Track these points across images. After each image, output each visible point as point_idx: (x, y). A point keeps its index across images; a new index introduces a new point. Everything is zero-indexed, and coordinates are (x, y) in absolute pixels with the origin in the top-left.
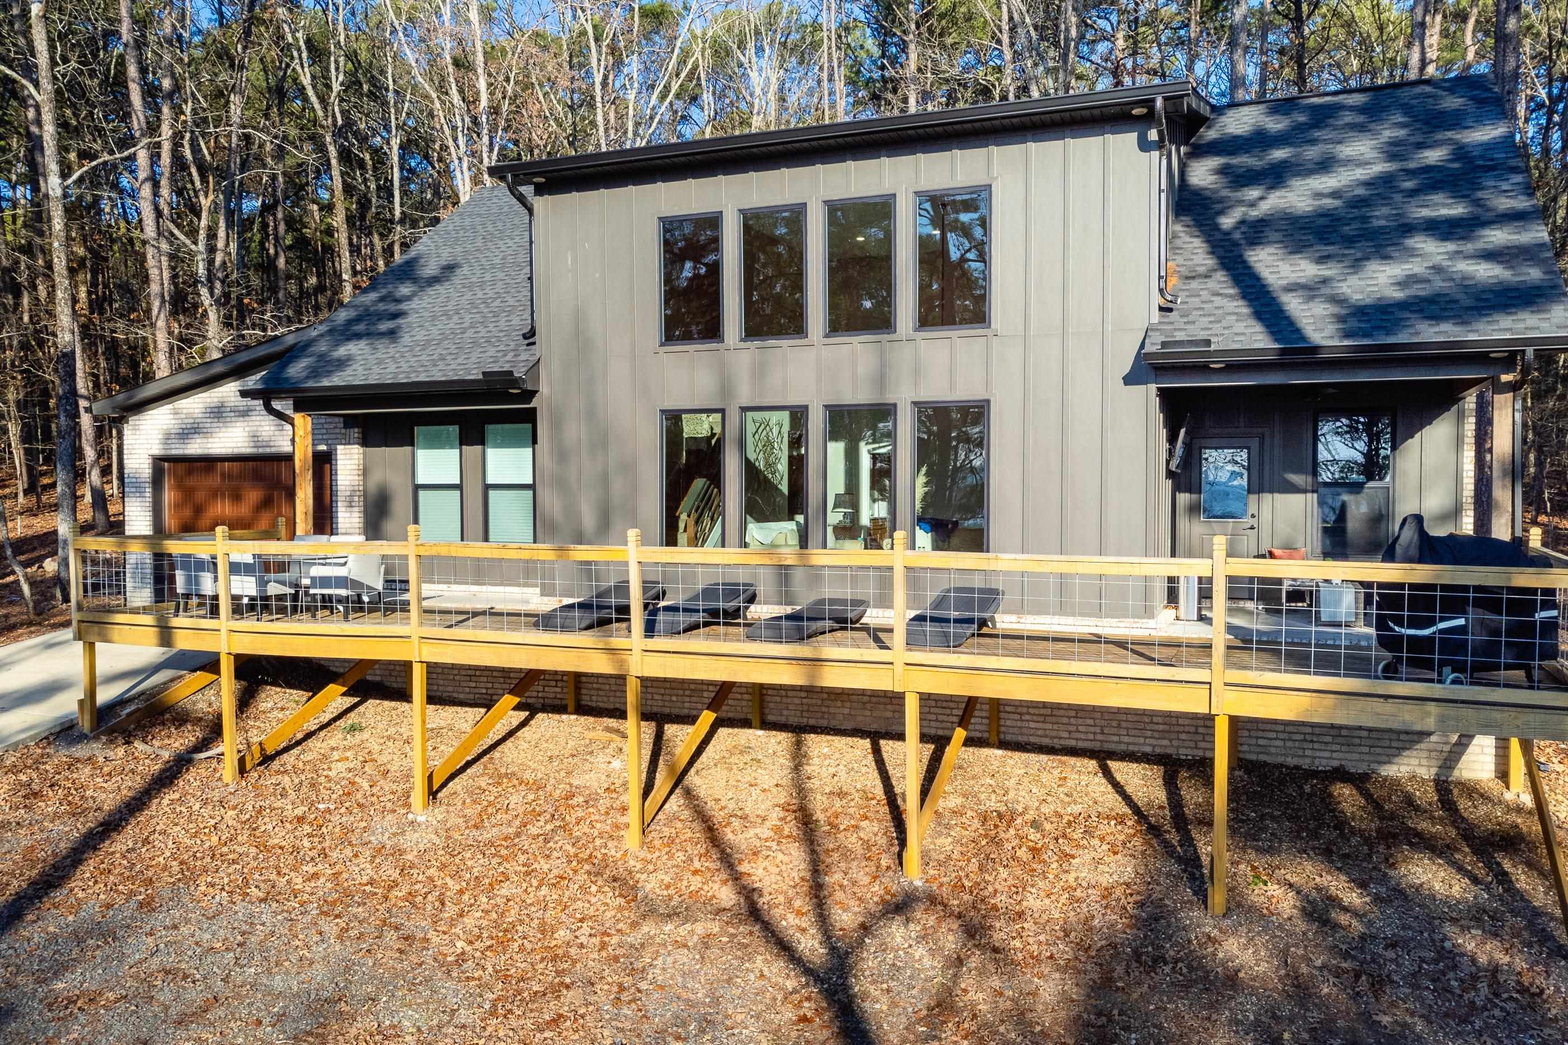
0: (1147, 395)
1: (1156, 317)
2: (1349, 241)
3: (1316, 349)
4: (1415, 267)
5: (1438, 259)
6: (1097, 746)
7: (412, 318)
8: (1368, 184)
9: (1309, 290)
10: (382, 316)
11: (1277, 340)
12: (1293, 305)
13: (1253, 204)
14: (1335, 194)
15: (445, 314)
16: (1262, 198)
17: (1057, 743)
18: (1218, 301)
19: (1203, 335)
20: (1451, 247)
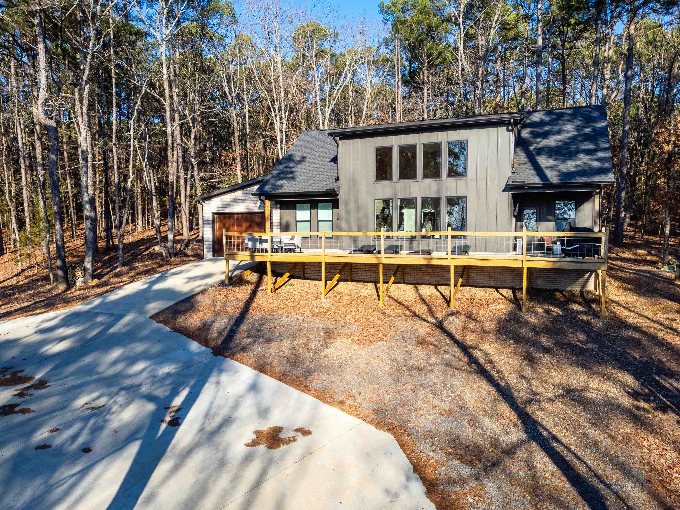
0: (508, 195)
1: (511, 175)
2: (563, 155)
3: (552, 183)
4: (578, 162)
5: (585, 161)
6: (495, 285)
7: (296, 173)
8: (569, 138)
9: (551, 168)
10: (287, 173)
11: (542, 181)
12: (547, 172)
13: (538, 143)
14: (560, 141)
15: (307, 172)
16: (541, 141)
17: (484, 285)
18: (527, 170)
19: (523, 180)
20: (587, 157)
